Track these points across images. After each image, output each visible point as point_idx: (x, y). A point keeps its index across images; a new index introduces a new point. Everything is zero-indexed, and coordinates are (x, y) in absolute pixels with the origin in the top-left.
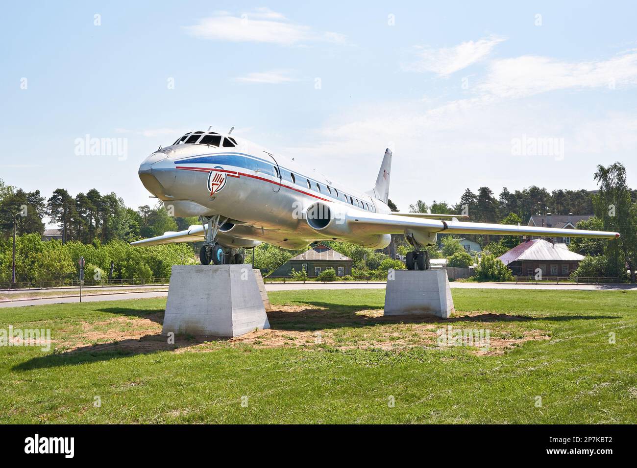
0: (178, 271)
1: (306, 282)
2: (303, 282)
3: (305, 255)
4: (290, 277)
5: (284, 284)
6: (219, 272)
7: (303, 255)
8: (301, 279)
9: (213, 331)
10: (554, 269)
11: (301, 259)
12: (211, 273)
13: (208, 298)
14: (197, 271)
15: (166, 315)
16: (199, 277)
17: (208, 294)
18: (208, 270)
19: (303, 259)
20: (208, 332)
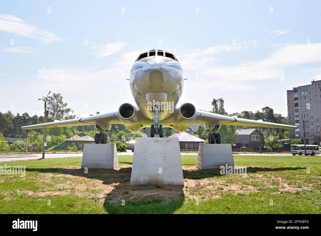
0: (140, 142)
1: (78, 152)
2: (76, 152)
3: (74, 138)
4: (68, 150)
5: (66, 153)
6: (171, 142)
7: (73, 138)
8: (74, 151)
9: (170, 182)
10: (191, 146)
11: (72, 140)
12: (165, 142)
13: (164, 160)
14: (155, 141)
15: (133, 172)
16: (156, 145)
17: (165, 157)
18: (163, 141)
19: (73, 140)
20: (166, 182)
